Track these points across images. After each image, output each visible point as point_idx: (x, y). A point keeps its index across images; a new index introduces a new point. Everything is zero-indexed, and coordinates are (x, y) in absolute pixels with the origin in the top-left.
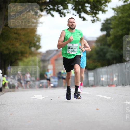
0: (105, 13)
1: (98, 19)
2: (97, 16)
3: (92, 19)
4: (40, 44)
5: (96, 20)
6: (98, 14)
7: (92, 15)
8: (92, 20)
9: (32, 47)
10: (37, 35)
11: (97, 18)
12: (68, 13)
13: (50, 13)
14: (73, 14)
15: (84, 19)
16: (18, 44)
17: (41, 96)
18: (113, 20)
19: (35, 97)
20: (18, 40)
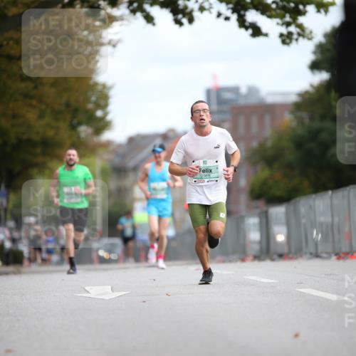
0: (326, 12)
2: (301, 19)
3: (284, 30)
4: (106, 114)
5: (295, 36)
6: (303, 13)
7: (282, 17)
8: (281, 35)
9: (80, 124)
10: (96, 84)
11: (300, 26)
12: (202, 9)
13: (141, 9)
14: (219, 15)
15: (256, 31)
16: (31, 115)
19: (88, 292)
20: (34, 102)
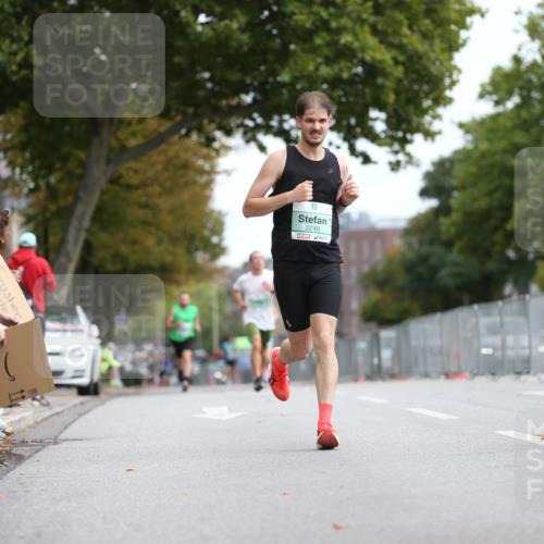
0: (433, 140)
1: (410, 159)
2: (409, 148)
3: (393, 158)
4: (221, 240)
5: (403, 163)
6: (410, 142)
7: (391, 145)
8: (390, 163)
9: (197, 249)
10: (212, 211)
11: (408, 155)
13: (254, 139)
14: (330, 144)
15: (367, 160)
16: (150, 242)
17: (225, 409)
18: (461, 161)
19: (204, 413)
20: (153, 229)
